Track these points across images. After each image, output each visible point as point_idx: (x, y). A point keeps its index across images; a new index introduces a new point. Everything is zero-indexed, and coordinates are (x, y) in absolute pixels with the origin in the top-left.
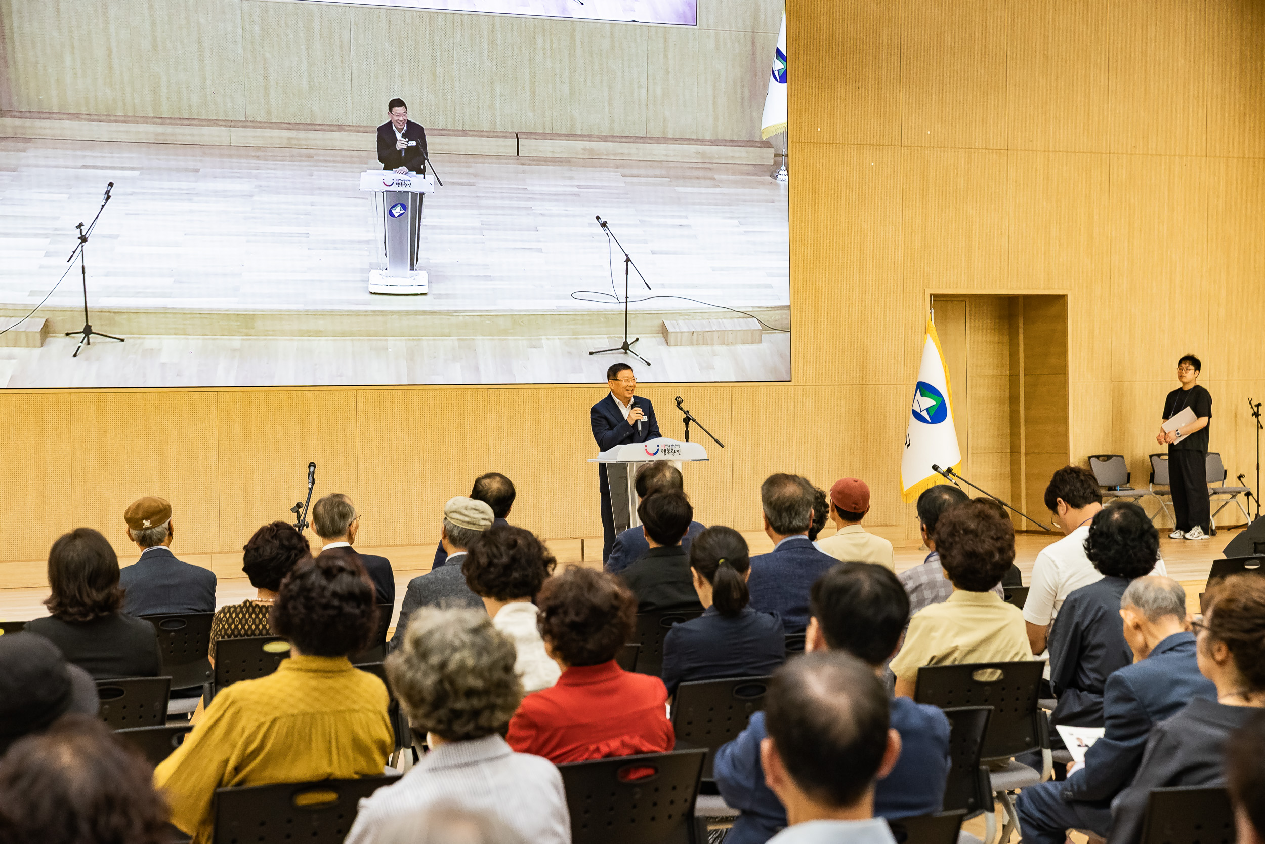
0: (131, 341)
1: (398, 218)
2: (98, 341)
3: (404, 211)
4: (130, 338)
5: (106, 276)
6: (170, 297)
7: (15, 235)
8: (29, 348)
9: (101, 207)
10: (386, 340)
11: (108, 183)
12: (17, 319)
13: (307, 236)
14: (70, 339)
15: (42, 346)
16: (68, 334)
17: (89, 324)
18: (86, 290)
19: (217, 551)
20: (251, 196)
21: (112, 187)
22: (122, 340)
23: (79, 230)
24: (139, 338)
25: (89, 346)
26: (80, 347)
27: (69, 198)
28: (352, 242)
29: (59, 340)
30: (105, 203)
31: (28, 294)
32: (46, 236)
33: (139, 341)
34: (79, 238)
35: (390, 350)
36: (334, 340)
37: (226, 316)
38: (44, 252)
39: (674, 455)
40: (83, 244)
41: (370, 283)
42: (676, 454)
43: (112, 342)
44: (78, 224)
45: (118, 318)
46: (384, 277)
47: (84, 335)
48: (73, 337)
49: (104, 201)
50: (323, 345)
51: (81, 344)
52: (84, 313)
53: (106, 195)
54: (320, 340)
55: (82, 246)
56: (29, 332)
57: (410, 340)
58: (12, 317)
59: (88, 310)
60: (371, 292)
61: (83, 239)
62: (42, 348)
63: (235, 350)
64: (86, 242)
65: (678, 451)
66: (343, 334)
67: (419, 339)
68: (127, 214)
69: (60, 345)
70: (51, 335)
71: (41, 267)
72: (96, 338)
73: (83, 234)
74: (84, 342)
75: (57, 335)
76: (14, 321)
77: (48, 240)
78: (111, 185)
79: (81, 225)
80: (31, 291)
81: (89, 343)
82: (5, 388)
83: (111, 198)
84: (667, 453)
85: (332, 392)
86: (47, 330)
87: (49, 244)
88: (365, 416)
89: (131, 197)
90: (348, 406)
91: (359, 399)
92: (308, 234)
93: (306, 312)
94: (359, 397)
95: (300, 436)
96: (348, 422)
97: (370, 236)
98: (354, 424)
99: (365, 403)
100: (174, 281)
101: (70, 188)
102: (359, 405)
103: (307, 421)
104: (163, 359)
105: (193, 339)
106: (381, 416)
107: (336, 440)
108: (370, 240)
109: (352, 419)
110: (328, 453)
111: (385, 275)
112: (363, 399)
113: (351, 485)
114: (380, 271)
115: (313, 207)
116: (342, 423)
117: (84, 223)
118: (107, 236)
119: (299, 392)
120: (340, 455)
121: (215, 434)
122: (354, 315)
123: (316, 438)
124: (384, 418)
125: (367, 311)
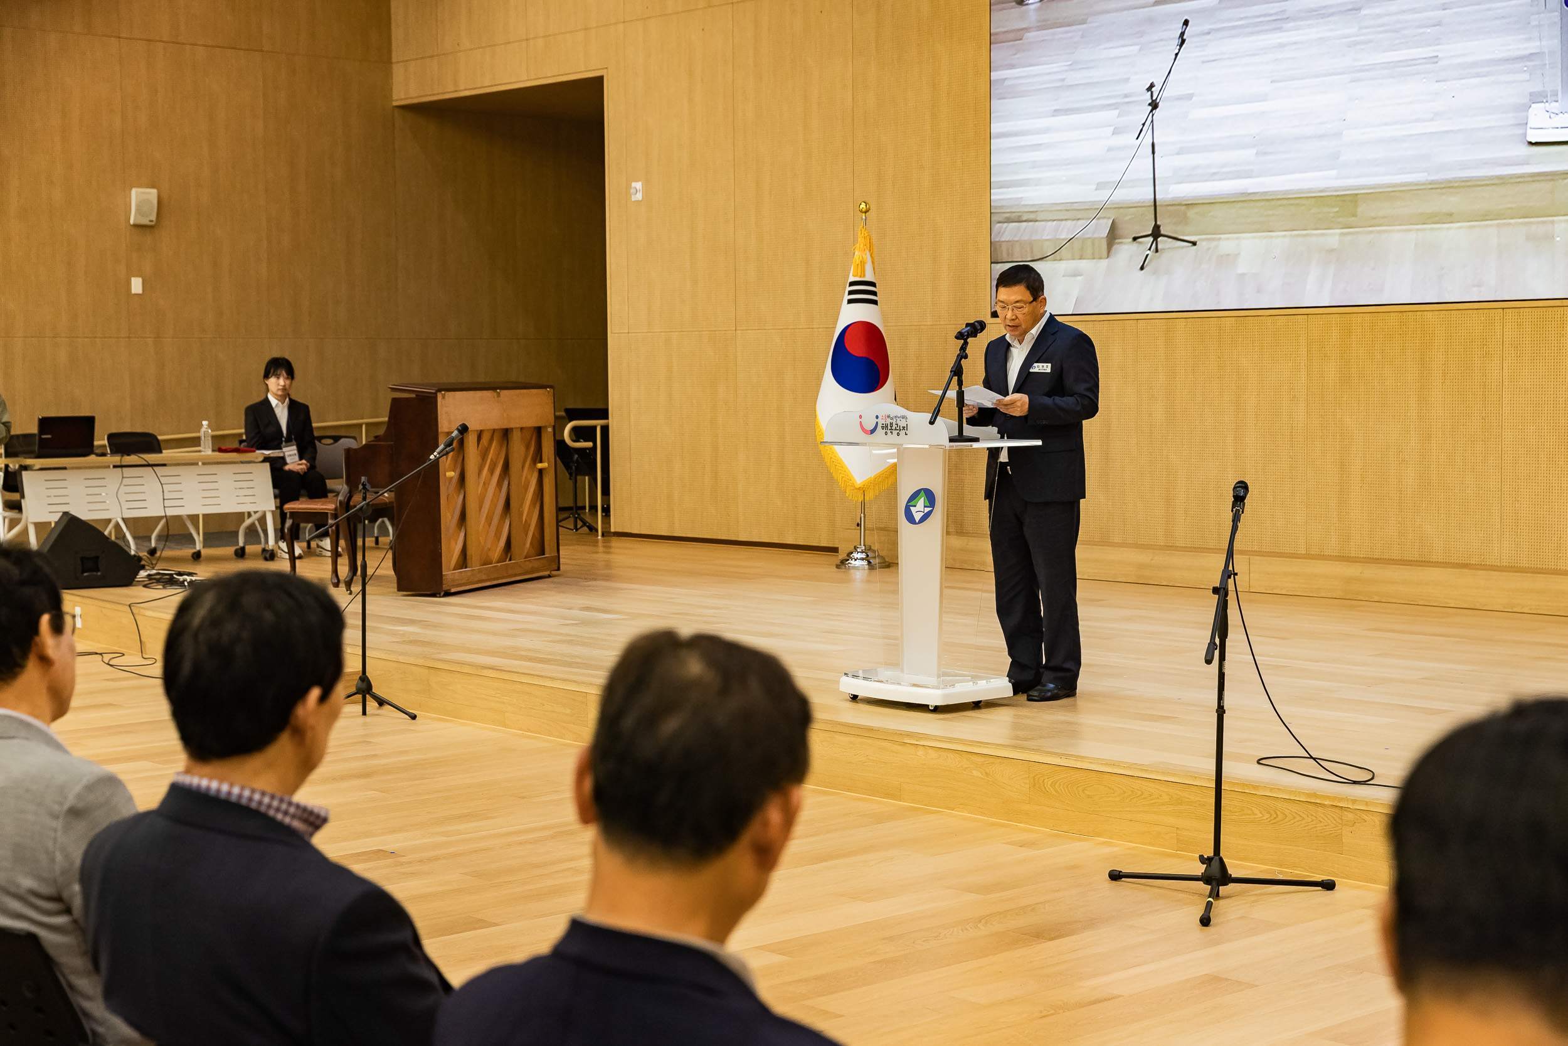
0: (1204, 243)
2: (1167, 247)
4: (1203, 240)
5: (1178, 154)
6: (1249, 177)
7: (1080, 110)
8: (1095, 260)
9: (1174, 57)
10: (1553, 222)
11: (1183, 21)
12: (1084, 221)
13: (1436, 60)
14: (1137, 245)
15: (1108, 257)
16: (1135, 239)
17: (1158, 223)
18: (1156, 179)
19: (1303, 552)
20: (1359, 9)
21: (1187, 25)
22: (1194, 244)
23: (1150, 92)
24: (1214, 239)
25: (1157, 254)
26: (1147, 255)
27: (1140, 50)
28: (1504, 61)
29: (1125, 247)
30: (1179, 50)
31: (1095, 187)
32: (1115, 106)
33: (1215, 243)
34: (1150, 104)
35: (1558, 239)
36: (1471, 227)
37: (1320, 199)
38: (1112, 128)
39: (898, 434)
40: (1154, 111)
41: (1529, 125)
42: (902, 433)
43: (1183, 247)
44: (1149, 85)
45: (1191, 213)
46: (1552, 115)
47: (1152, 239)
48: (1140, 243)
49: (1178, 47)
50: (1453, 234)
51: (1148, 252)
52: (1153, 208)
53: (1180, 39)
54: (1448, 229)
56: (1095, 238)
58: (1079, 219)
59: (1157, 203)
60: (1531, 143)
61: (1154, 105)
62: (1107, 260)
63: (1332, 251)
64: (1158, 109)
65: (903, 427)
66: (1485, 216)
68: (1203, 62)
69: (1128, 253)
70: (1117, 241)
71: (1110, 149)
72: (1166, 242)
73: (1154, 98)
74: (1152, 249)
75: (1124, 240)
76: (1082, 224)
77: (1117, 112)
78: (1186, 23)
79: (1152, 86)
80: (1098, 183)
81: (1157, 251)
82: (1071, 313)
83: (1186, 42)
84: (889, 431)
85: (1466, 312)
86: (1113, 236)
87: (1118, 117)
88: (1516, 352)
89: (1209, 37)
90: (1490, 334)
91: (1508, 324)
92: (1437, 56)
93: (1430, 184)
94: (1508, 321)
95: (1417, 384)
96: (1490, 362)
97: (1532, 47)
98: (1498, 365)
99: (1516, 330)
100: (1256, 153)
101: (1142, 36)
102: (1507, 333)
103: (1428, 359)
104: (1241, 268)
105: (1277, 237)
106: (1541, 352)
107: (1471, 390)
108: (1532, 54)
109: (1496, 355)
110: (1457, 412)
111: (1554, 111)
112: (1513, 324)
113: (1492, 464)
114: (1547, 104)
115: (1445, 11)
116: (1479, 362)
117: (1155, 83)
118: (1179, 98)
119: (1418, 313)
120: (1476, 415)
121: (1303, 379)
122: (1502, 184)
123: (1441, 387)
124: (1547, 355)
125: (1522, 176)
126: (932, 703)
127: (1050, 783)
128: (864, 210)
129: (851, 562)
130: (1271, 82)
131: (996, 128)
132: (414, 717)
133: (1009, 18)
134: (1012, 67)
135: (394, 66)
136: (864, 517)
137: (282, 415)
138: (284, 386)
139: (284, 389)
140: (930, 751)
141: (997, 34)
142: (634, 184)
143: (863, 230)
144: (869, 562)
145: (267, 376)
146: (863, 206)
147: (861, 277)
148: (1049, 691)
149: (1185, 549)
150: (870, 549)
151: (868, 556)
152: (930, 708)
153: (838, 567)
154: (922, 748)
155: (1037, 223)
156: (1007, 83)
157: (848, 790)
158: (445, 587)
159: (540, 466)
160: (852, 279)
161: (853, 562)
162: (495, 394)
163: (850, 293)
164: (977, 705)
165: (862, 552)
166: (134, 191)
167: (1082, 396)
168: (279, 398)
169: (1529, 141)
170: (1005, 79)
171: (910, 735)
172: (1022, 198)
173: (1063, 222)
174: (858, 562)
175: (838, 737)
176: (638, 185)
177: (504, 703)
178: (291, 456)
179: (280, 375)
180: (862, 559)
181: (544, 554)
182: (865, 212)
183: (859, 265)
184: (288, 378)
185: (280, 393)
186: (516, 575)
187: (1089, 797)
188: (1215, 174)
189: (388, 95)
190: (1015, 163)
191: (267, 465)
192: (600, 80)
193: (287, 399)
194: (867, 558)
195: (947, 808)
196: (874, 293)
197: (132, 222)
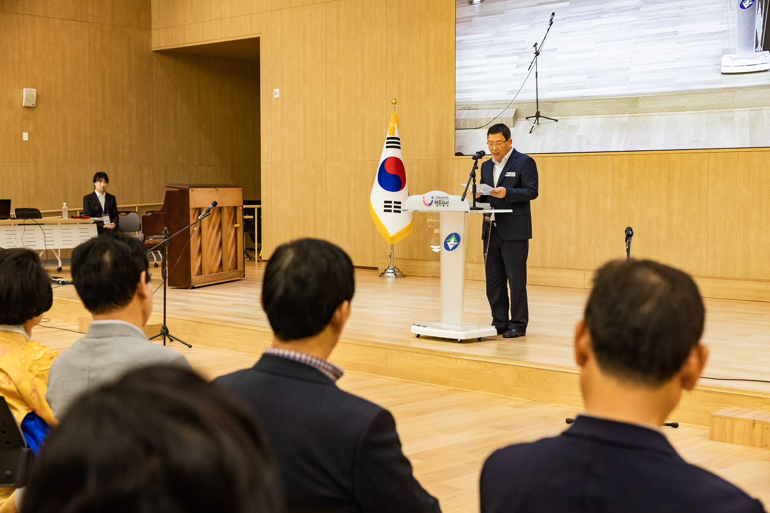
0: (561, 120)
1: (747, 9)
2: (543, 122)
3: (752, 2)
5: (549, 77)
6: (584, 89)
7: (500, 56)
9: (547, 30)
10: (733, 111)
11: (552, 13)
12: (502, 109)
13: (676, 33)
14: (528, 121)
16: (527, 118)
17: (539, 111)
18: (538, 88)
20: (639, 8)
21: (554, 16)
22: (557, 121)
23: (535, 47)
24: (566, 119)
25: (538, 125)
26: (533, 126)
27: (530, 27)
28: (709, 34)
29: (523, 122)
30: (550, 27)
31: (507, 93)
32: (517, 54)
33: (566, 121)
34: (535, 53)
35: (736, 119)
36: (693, 113)
37: (619, 100)
38: (516, 64)
39: (443, 206)
40: (537, 57)
41: (722, 65)
42: (446, 205)
43: (551, 122)
44: (534, 44)
45: (555, 106)
46: (734, 60)
47: (536, 118)
48: (530, 120)
49: (549, 26)
50: (685, 117)
51: (534, 125)
52: (536, 104)
53: (550, 22)
54: (683, 114)
55: (536, 58)
56: (507, 118)
57: (752, 110)
58: (499, 109)
59: (538, 101)
60: (723, 73)
61: (537, 54)
63: (625, 124)
64: (539, 56)
65: (446, 203)
66: (700, 109)
67: (761, 109)
68: (562, 33)
69: (523, 125)
70: (518, 119)
71: (515, 75)
72: (542, 120)
73: (537, 50)
74: (535, 123)
75: (522, 119)
76: (501, 111)
77: (519, 56)
78: (553, 14)
79: (536, 44)
80: (509, 91)
81: (538, 124)
83: (553, 23)
84: (438, 205)
85: (691, 154)
86: (516, 116)
87: (519, 59)
88: (715, 173)
89: (564, 21)
90: (703, 165)
91: (711, 160)
92: (677, 31)
93: (673, 92)
94: (711, 158)
95: (666, 189)
96: (702, 178)
97: (724, 27)
98: (706, 180)
99: (715, 163)
100: (588, 77)
101: (531, 21)
102: (711, 164)
103: (672, 177)
104: (580, 132)
105: (598, 118)
106: (727, 173)
107: (693, 192)
108: (724, 31)
109: (705, 175)
110: (686, 202)
111: (734, 58)
112: (714, 160)
113: (703, 227)
114: (731, 54)
115: (682, 10)
116: (697, 178)
117: (538, 43)
118: (550, 50)
119: (667, 155)
120: (695, 203)
121: (610, 186)
122: (709, 93)
123: (678, 190)
124: (730, 175)
125: (719, 89)
126: (459, 338)
127: (527, 376)
128: (394, 103)
129: (386, 274)
130: (595, 43)
131: (458, 64)
132: (190, 347)
133: (464, 11)
134: (466, 34)
135: (153, 32)
136: (393, 252)
137: (102, 200)
138: (104, 186)
139: (104, 188)
140: (464, 361)
141: (458, 19)
142: (275, 90)
143: (394, 113)
144: (395, 274)
145: (95, 181)
146: (394, 101)
147: (392, 135)
148: (513, 333)
149: (551, 268)
150: (396, 268)
151: (394, 271)
152: (458, 341)
153: (380, 276)
154: (460, 359)
155: (478, 110)
156: (463, 42)
157: (421, 381)
158: (192, 284)
159: (236, 226)
160: (388, 136)
161: (387, 274)
162: (216, 190)
163: (387, 143)
164: (480, 340)
165: (392, 269)
166: (25, 90)
167: (531, 188)
168: (101, 192)
169: (722, 72)
170: (463, 40)
171: (454, 353)
172: (471, 98)
173: (492, 110)
174: (390, 274)
175: (416, 355)
176: (277, 90)
177: (238, 339)
178: (106, 220)
179: (101, 181)
180: (392, 273)
181: (237, 269)
182: (395, 104)
183: (392, 130)
184: (105, 182)
185: (101, 190)
186: (224, 279)
187: (548, 383)
188: (567, 87)
189: (149, 46)
190: (468, 81)
191: (96, 225)
192: (258, 39)
193: (105, 193)
194: (394, 272)
195: (473, 389)
196: (399, 143)
197: (23, 105)
